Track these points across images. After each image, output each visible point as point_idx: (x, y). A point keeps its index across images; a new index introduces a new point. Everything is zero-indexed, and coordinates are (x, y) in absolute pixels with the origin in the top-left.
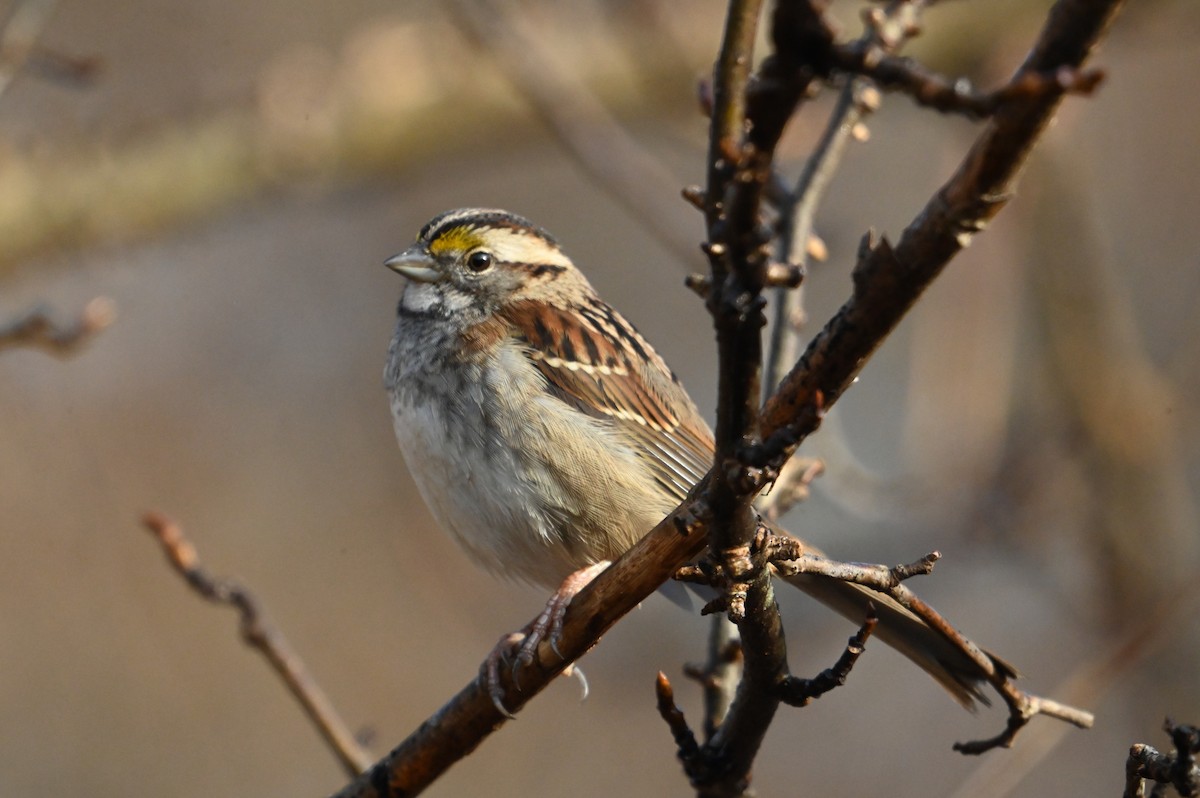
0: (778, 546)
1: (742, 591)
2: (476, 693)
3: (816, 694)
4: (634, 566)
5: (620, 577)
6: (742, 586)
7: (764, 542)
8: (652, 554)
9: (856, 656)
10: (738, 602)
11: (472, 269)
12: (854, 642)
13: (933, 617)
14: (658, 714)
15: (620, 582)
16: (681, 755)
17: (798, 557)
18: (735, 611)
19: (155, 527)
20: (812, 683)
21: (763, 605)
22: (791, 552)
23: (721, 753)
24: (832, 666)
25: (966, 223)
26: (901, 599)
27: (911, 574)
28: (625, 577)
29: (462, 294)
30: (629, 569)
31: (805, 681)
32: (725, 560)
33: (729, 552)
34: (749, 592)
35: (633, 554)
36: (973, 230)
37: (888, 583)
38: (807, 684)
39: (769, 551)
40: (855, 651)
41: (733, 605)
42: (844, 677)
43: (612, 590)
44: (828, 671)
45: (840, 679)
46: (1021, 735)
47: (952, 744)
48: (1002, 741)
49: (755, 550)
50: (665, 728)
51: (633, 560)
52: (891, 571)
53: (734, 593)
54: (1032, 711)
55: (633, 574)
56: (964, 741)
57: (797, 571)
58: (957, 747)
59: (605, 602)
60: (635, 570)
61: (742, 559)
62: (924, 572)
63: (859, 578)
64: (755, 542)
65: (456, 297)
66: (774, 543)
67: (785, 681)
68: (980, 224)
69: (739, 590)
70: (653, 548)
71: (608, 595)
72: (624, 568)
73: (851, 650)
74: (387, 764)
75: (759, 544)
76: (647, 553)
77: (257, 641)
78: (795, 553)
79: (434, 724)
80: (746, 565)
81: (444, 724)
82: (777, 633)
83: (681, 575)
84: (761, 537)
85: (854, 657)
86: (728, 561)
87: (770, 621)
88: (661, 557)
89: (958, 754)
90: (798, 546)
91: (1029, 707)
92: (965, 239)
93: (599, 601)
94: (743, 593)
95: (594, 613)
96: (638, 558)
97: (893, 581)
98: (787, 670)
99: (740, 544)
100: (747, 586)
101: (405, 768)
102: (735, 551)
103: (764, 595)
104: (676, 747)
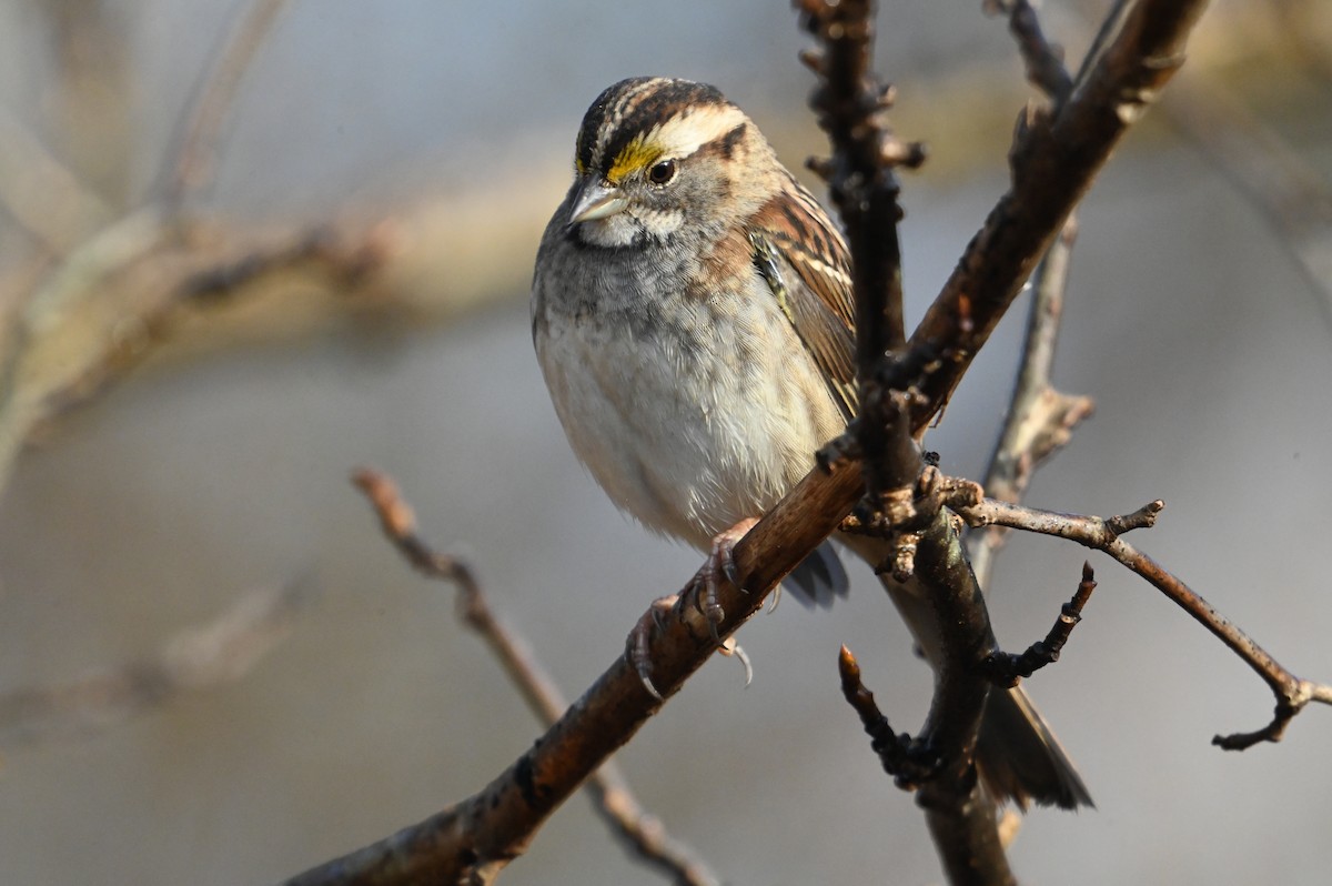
0: (952, 489)
1: (910, 543)
2: (625, 669)
3: (1027, 674)
4: (790, 514)
5: (776, 527)
6: (910, 538)
7: (931, 484)
8: (811, 499)
9: (1071, 626)
10: (905, 557)
11: (657, 183)
12: (1067, 610)
13: (1165, 580)
14: (842, 696)
15: (776, 534)
16: (876, 746)
17: (976, 503)
18: (901, 568)
19: (365, 484)
20: (1021, 659)
21: (945, 563)
22: (968, 496)
23: (929, 746)
24: (1042, 639)
25: (1127, 92)
26: (1122, 558)
27: (1130, 528)
28: (782, 527)
29: (664, 213)
30: (787, 518)
31: (1013, 656)
32: (882, 504)
33: (886, 495)
34: (920, 545)
35: (790, 500)
36: (1137, 102)
37: (1102, 537)
38: (1014, 660)
39: (942, 496)
40: (1069, 620)
41: (899, 560)
42: (1057, 652)
43: (768, 542)
44: (1038, 644)
45: (1052, 655)
46: (1293, 726)
47: (1211, 738)
48: (1271, 733)
49: (920, 494)
50: (853, 714)
51: (790, 507)
52: (1106, 523)
53: (900, 546)
54: (1302, 698)
55: (790, 524)
56: (1225, 734)
57: (987, 521)
58: (1217, 741)
59: (761, 558)
60: (791, 518)
61: (903, 503)
62: (1145, 525)
63: (1066, 531)
64: (920, 483)
65: (659, 219)
66: (948, 486)
67: (990, 657)
68: (1146, 95)
69: (907, 543)
70: (811, 492)
71: (764, 550)
72: (781, 517)
73: (1064, 619)
74: (531, 756)
75: (924, 487)
76: (805, 498)
77: (479, 622)
78: (972, 497)
79: (580, 707)
80: (907, 511)
81: (592, 707)
82: (971, 598)
83: (848, 525)
84: (927, 479)
85: (1069, 627)
86: (886, 506)
87: (958, 583)
88: (820, 502)
89: (1218, 748)
90: (976, 490)
91: (1298, 692)
92: (1127, 113)
93: (754, 557)
94: (912, 546)
95: (749, 571)
96: (796, 504)
97: (1108, 535)
98: (992, 642)
99: (900, 486)
100: (917, 538)
101: (550, 761)
102: (894, 495)
103: (945, 550)
104: (870, 739)
